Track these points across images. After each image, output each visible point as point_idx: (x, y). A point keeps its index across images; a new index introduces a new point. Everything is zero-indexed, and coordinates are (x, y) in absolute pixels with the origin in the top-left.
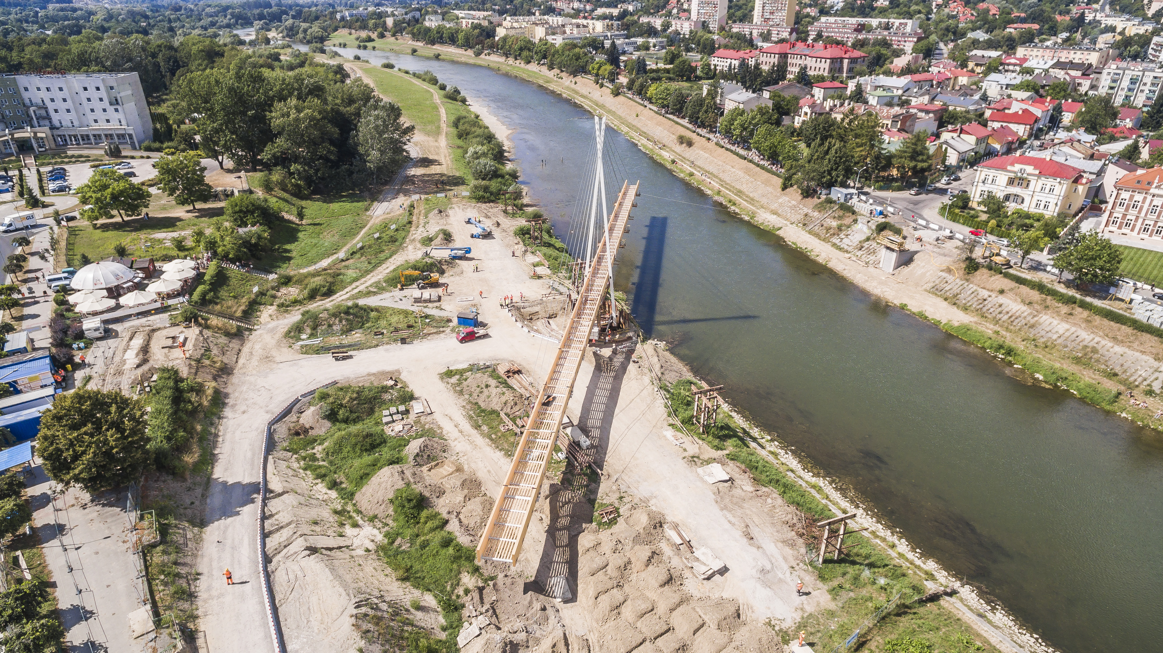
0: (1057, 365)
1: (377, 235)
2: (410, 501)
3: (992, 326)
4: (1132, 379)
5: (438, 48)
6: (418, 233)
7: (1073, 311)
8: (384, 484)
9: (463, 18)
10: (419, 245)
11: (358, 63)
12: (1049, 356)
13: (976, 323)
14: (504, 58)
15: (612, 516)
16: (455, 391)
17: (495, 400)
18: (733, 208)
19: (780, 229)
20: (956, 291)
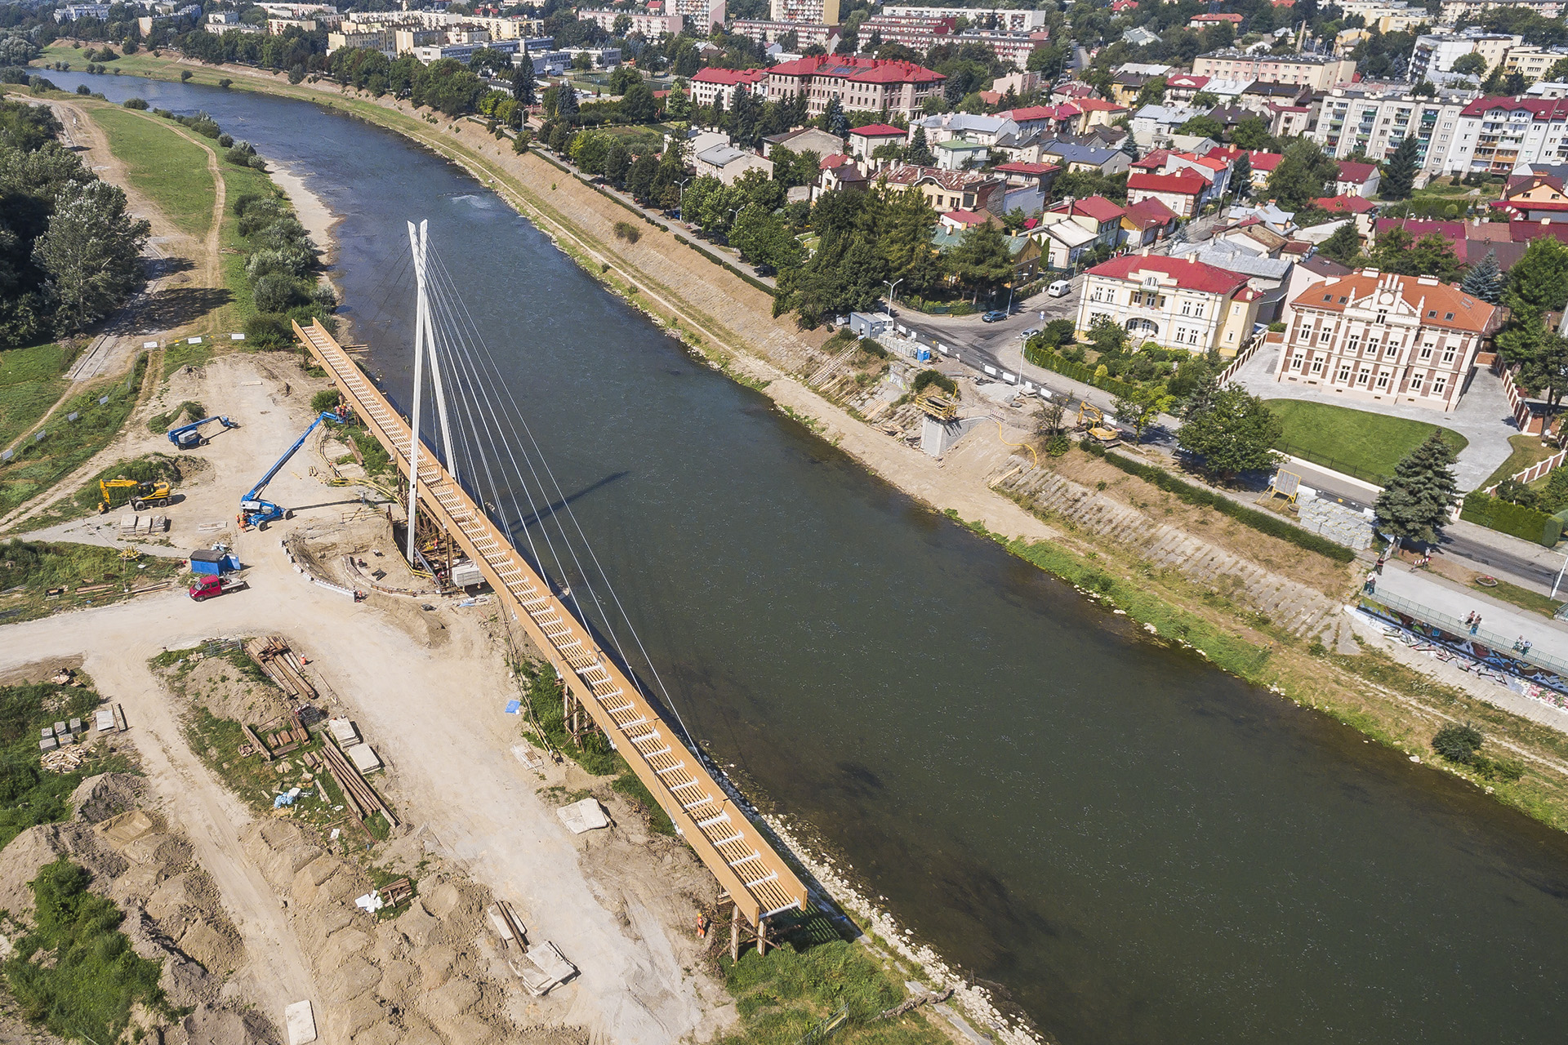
0: (1179, 609)
1: (73, 416)
2: (62, 883)
3: (1085, 545)
4: (1290, 629)
5: (227, 70)
6: (148, 410)
7: (1208, 517)
8: (23, 857)
9: (274, 16)
10: (146, 432)
11: (86, 101)
12: (1168, 593)
13: (1061, 540)
14: (340, 86)
15: (403, 895)
16: (172, 689)
17: (235, 703)
18: (696, 348)
19: (768, 383)
20: (1034, 485)
